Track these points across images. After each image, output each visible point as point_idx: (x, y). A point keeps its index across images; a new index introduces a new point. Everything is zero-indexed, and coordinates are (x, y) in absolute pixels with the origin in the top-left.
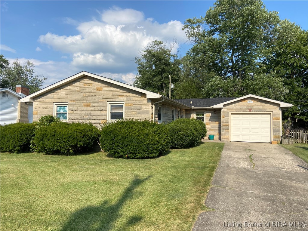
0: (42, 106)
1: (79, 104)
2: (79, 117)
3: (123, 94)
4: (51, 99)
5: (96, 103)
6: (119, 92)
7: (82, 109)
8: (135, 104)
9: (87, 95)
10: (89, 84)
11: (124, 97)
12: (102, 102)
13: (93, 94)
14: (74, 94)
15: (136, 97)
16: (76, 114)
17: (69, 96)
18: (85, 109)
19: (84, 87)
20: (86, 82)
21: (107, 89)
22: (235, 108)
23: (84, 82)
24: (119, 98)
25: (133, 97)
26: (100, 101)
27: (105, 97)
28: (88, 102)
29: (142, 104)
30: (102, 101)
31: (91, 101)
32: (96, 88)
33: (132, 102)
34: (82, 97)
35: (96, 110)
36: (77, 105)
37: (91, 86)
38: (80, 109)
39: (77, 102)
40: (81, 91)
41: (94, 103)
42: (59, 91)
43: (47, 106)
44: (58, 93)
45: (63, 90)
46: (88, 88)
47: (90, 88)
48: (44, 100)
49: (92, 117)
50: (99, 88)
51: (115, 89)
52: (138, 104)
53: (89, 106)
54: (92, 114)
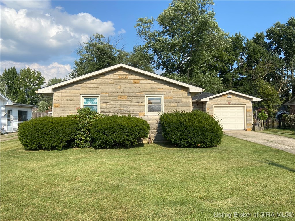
0: (66, 98)
1: (113, 96)
2: (113, 110)
3: (162, 87)
4: (77, 91)
5: (133, 96)
6: (158, 85)
7: (117, 101)
8: (175, 97)
9: (122, 88)
10: (124, 77)
11: (163, 90)
12: (140, 95)
13: (130, 87)
14: (107, 85)
15: (176, 90)
16: (110, 107)
17: (101, 88)
18: (120, 102)
19: (119, 79)
20: (121, 74)
21: (145, 82)
22: (217, 101)
23: (118, 74)
24: (158, 91)
25: (173, 91)
26: (137, 93)
27: (143, 90)
28: (123, 94)
29: (182, 97)
30: (139, 93)
31: (128, 94)
32: (132, 81)
33: (171, 95)
34: (116, 89)
35: (133, 102)
36: (111, 98)
37: (128, 79)
38: (114, 102)
39: (110, 94)
40: (116, 83)
41: (131, 96)
42: (89, 82)
43: (73, 98)
44: (86, 85)
45: (92, 81)
46: (123, 80)
47: (126, 80)
48: (68, 91)
49: (129, 109)
50: (136, 80)
51: (153, 83)
52: (178, 97)
53: (125, 98)
54: (129, 107)
